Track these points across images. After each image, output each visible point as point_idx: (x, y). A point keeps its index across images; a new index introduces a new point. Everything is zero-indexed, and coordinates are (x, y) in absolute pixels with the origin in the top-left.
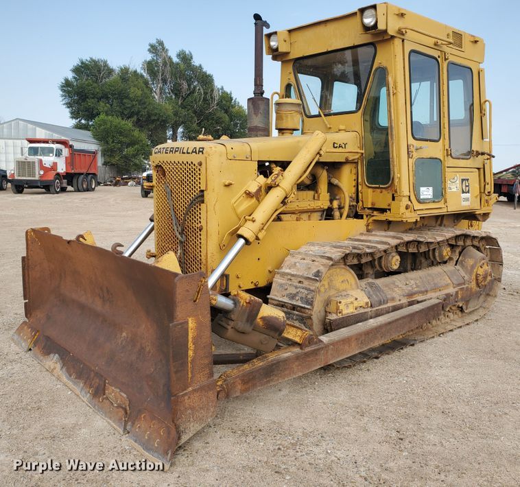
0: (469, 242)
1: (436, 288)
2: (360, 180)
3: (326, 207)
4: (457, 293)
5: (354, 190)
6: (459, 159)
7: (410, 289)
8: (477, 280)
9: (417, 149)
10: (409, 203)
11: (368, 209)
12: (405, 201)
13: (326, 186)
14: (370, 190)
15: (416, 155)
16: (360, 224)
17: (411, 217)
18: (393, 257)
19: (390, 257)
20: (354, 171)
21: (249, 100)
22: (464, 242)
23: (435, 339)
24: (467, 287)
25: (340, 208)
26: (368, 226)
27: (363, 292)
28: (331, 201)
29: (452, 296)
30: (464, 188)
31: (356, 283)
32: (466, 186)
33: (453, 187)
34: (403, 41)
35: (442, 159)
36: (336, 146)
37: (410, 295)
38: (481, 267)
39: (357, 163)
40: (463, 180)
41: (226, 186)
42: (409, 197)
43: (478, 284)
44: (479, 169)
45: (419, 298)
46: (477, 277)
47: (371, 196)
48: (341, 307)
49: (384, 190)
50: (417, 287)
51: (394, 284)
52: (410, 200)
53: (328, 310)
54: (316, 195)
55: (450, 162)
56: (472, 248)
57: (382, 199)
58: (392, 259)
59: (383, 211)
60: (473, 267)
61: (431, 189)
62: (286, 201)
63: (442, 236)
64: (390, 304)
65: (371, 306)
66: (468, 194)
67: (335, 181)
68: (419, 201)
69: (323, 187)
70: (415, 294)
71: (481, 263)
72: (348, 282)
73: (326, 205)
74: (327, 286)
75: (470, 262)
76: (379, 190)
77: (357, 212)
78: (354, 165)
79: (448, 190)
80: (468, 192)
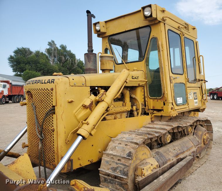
0: (198, 123)
1: (188, 150)
2: (146, 95)
3: (130, 110)
4: (197, 150)
5: (143, 100)
6: (191, 83)
7: (176, 152)
8: (204, 142)
9: (174, 79)
10: (173, 106)
11: (151, 110)
12: (170, 106)
13: (129, 99)
14: (152, 100)
15: (173, 81)
16: (148, 118)
17: (174, 114)
18: (167, 136)
19: (166, 136)
20: (143, 90)
21: (85, 54)
22: (196, 123)
23: (190, 176)
24: (200, 146)
25: (137, 110)
26: (152, 119)
27: (154, 159)
28: (132, 106)
29: (195, 152)
30: (195, 97)
31: (150, 154)
32: (196, 96)
33: (191, 97)
34: (164, 24)
35: (185, 83)
36: (133, 78)
37: (177, 155)
38: (205, 135)
39: (144, 87)
40: (194, 93)
41: (69, 102)
42: (172, 103)
43: (204, 144)
44: (199, 87)
45: (181, 156)
46: (204, 140)
47: (152, 103)
48: (144, 172)
49: (159, 100)
50: (179, 150)
51: (168, 150)
52: (173, 105)
53: (136, 174)
54: (124, 103)
55: (188, 85)
56: (199, 126)
57: (158, 104)
58: (167, 137)
59: (159, 111)
60: (202, 135)
61: (181, 98)
62: (108, 109)
63: (189, 122)
64: (169, 163)
65: (160, 167)
67: (133, 96)
68: (177, 105)
69: (127, 99)
70: (179, 154)
71: (205, 133)
72: (146, 154)
73: (129, 108)
75: (200, 133)
76: (156, 100)
77: (145, 111)
78: (142, 87)
79: (189, 99)
80: (197, 99)
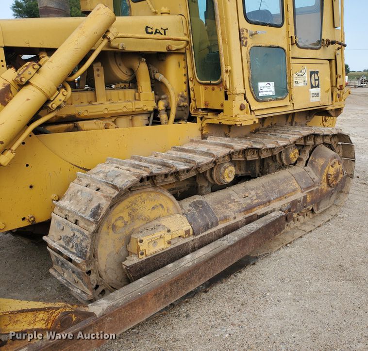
0: (319, 141)
1: (282, 196)
2: (190, 75)
3: (151, 109)
4: (305, 197)
5: (185, 87)
6: (307, 48)
7: (249, 201)
8: (328, 180)
9: (252, 35)
10: (245, 102)
11: (203, 109)
12: (239, 100)
13: (149, 83)
14: (202, 88)
15: (251, 42)
16: (192, 129)
17: (247, 119)
18: (225, 168)
19: (222, 169)
20: (183, 64)
22: (314, 142)
24: (317, 189)
25: (168, 110)
26: (202, 130)
27: (184, 217)
28: (157, 102)
29: (299, 202)
30: (313, 81)
31: (175, 206)
32: (315, 80)
33: (300, 81)
35: (286, 48)
37: (249, 209)
38: (332, 167)
39: (184, 54)
40: (311, 73)
42: (245, 94)
43: (329, 185)
44: (330, 60)
45: (260, 211)
46: (327, 177)
47: (203, 96)
48: (143, 247)
49: (215, 87)
50: (258, 198)
52: (245, 98)
53: (129, 250)
54: (137, 94)
55: (296, 52)
56: (323, 147)
57: (215, 99)
58: (224, 171)
59: (217, 112)
60: (323, 167)
61: (272, 84)
63: (285, 139)
64: (221, 226)
65: (194, 234)
66: (317, 89)
67: (160, 77)
68: (258, 99)
69: (145, 84)
70: (254, 207)
71: (333, 162)
72: (162, 207)
73: (151, 106)
74: (127, 218)
75: (321, 162)
76: (210, 87)
77: (190, 114)
78: (183, 57)
79: (294, 85)
80: (318, 86)
